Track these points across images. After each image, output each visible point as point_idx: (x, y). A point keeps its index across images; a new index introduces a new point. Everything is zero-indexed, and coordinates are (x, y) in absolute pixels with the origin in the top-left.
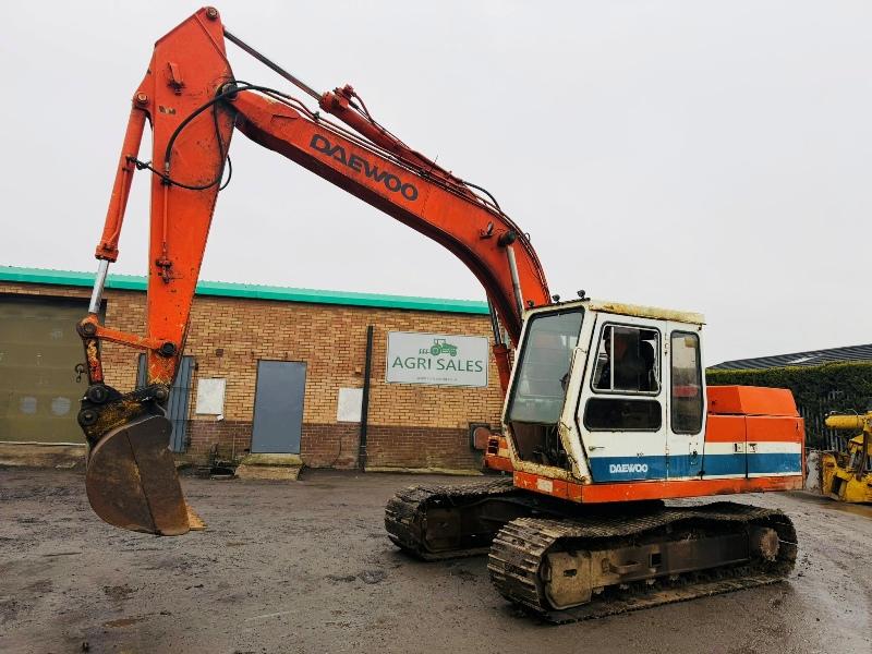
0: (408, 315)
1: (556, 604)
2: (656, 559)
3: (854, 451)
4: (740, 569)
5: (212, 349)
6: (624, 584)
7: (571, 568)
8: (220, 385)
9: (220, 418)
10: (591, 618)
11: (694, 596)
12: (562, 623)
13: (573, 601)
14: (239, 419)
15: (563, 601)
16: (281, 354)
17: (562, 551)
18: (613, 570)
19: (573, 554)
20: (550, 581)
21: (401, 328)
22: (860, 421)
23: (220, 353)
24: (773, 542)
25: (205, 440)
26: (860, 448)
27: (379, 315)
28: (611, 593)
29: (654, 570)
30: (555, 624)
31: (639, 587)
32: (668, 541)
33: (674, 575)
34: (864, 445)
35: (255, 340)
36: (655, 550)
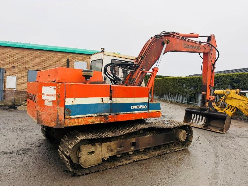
0: (82, 55)
1: (85, 166)
2: (134, 144)
3: (221, 101)
4: (172, 144)
5: (11, 66)
6: (119, 155)
7: (91, 150)
8: (15, 78)
9: (15, 90)
10: (98, 171)
11: (148, 157)
12: (83, 175)
13: (93, 164)
14: (22, 90)
15: (88, 164)
16: (36, 69)
17: (88, 144)
18: (112, 151)
19: (94, 145)
20: (80, 157)
21: (79, 60)
22: (224, 92)
23: (14, 67)
24: (184, 135)
25: (10, 98)
26: (223, 100)
27: (71, 55)
28: (112, 159)
29: (132, 148)
30: (79, 176)
31: (126, 155)
32: (140, 136)
33: (142, 149)
34: (225, 100)
35: (27, 63)
36: (134, 140)
